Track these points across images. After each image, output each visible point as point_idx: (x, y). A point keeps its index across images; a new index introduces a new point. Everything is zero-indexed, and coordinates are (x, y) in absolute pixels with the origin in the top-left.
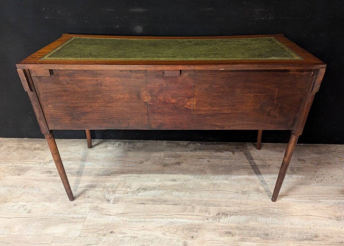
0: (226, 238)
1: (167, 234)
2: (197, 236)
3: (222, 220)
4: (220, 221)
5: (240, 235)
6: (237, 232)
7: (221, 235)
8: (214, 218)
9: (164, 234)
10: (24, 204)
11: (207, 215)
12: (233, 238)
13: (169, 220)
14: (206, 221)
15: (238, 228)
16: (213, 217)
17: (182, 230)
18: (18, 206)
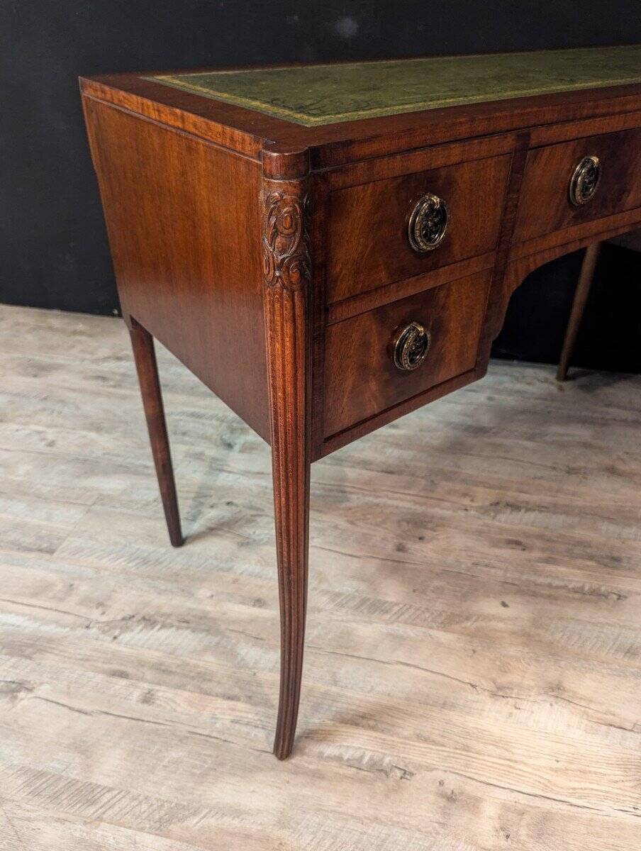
0: (506, 553)
1: (360, 523)
2: (433, 539)
3: (503, 517)
4: (498, 517)
5: (543, 550)
6: (538, 543)
7: (495, 544)
8: (484, 510)
9: (351, 523)
10: (40, 428)
11: (466, 501)
12: (525, 555)
13: (370, 499)
14: (462, 513)
15: (541, 537)
16: (481, 508)
17: (399, 522)
18: (27, 432)
